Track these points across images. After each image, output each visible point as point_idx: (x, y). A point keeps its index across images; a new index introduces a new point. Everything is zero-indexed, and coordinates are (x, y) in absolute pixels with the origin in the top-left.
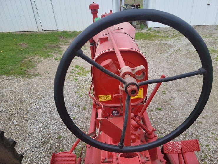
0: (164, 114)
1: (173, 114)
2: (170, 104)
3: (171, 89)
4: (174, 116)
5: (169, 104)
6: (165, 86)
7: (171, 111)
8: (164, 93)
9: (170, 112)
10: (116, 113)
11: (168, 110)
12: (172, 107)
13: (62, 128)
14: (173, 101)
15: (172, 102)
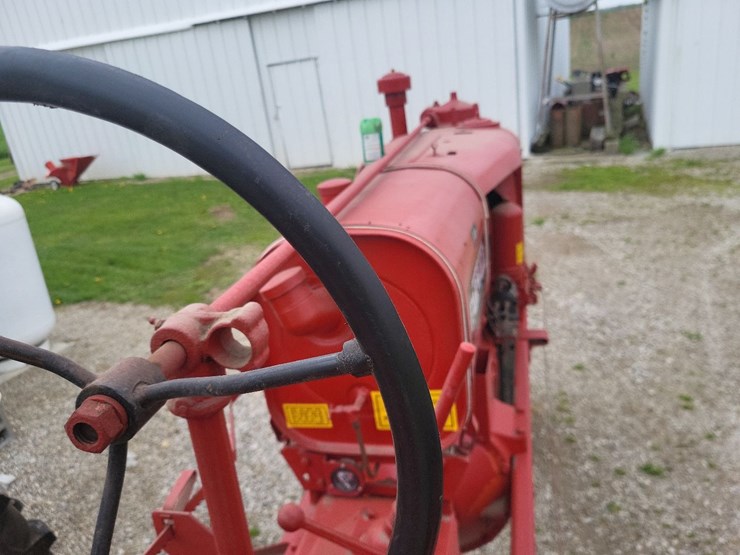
0: (670, 495)
1: (712, 500)
2: (707, 456)
3: (720, 393)
4: (714, 510)
5: (699, 455)
6: (692, 374)
7: (707, 484)
8: (684, 403)
9: (699, 487)
10: (351, 483)
11: (690, 481)
12: (711, 466)
13: (270, 499)
14: (722, 444)
15: (716, 448)
